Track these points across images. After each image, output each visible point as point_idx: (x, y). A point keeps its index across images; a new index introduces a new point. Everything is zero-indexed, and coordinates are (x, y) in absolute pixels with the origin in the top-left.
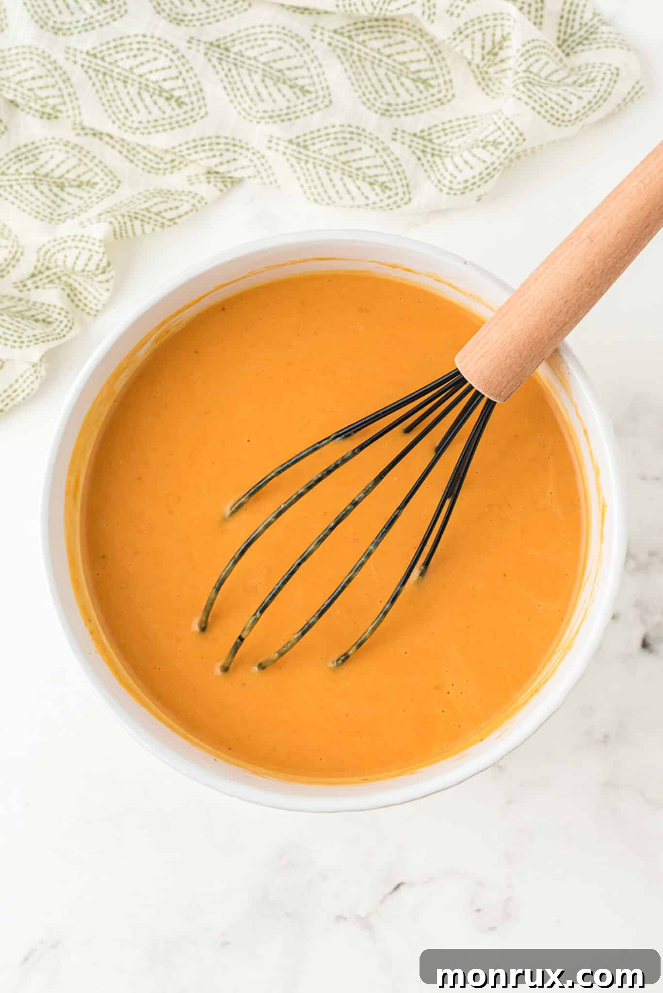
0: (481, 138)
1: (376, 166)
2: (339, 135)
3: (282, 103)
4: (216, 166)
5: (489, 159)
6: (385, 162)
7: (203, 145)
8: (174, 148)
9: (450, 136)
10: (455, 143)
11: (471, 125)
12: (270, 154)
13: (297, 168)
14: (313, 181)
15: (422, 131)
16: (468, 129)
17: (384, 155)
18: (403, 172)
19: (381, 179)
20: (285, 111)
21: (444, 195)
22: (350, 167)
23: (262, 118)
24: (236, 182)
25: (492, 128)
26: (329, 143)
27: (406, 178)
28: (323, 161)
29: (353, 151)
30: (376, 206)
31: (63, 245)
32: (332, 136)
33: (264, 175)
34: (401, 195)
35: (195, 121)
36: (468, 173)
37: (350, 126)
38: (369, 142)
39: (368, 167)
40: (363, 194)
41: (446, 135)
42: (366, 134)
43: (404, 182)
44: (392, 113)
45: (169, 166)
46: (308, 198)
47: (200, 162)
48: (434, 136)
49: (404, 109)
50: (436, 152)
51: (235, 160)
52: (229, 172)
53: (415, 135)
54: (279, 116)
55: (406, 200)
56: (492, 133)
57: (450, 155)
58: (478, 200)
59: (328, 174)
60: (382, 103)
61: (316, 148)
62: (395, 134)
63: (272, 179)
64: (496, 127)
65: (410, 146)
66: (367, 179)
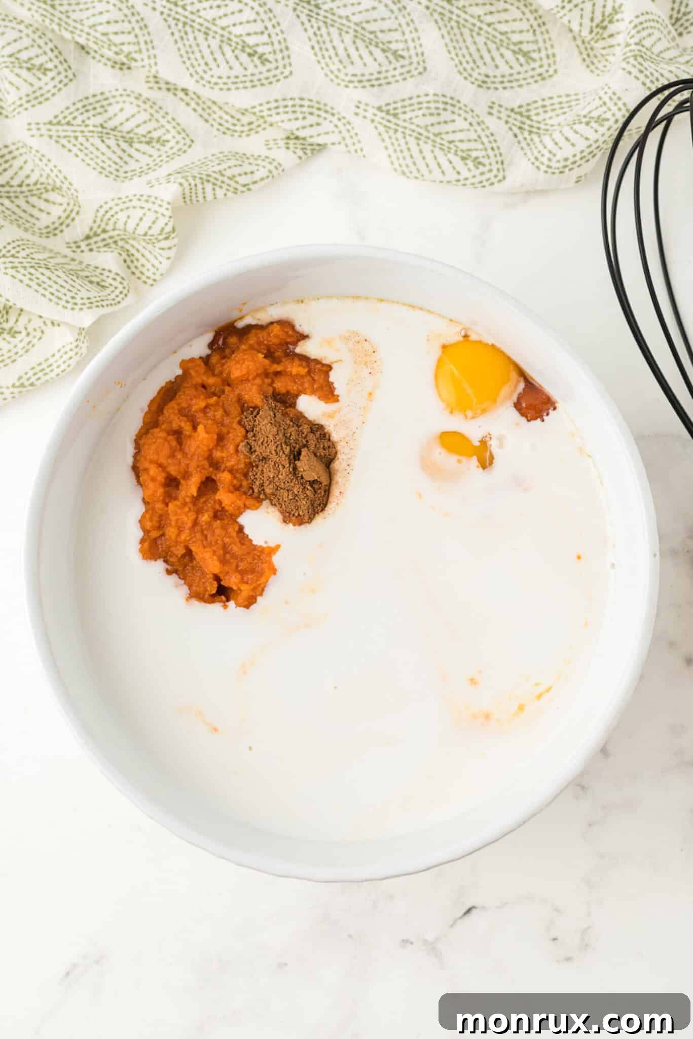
0: (584, 112)
1: (469, 141)
2: (432, 105)
3: (373, 67)
4: (298, 129)
5: (593, 136)
6: (479, 137)
7: (286, 106)
8: (254, 107)
9: (550, 114)
10: (555, 121)
11: (573, 103)
12: (357, 121)
13: (385, 136)
14: (402, 151)
15: (520, 107)
16: (570, 107)
17: (479, 129)
18: (498, 148)
19: (474, 154)
20: (376, 76)
21: (541, 173)
22: (442, 139)
23: (351, 82)
24: (320, 148)
25: (598, 102)
26: (421, 112)
27: (501, 155)
28: (413, 131)
29: (446, 122)
30: (468, 182)
31: (128, 204)
32: (425, 105)
33: (349, 141)
34: (495, 172)
35: (278, 81)
36: (568, 151)
37: (444, 96)
38: (464, 115)
39: (462, 141)
40: (454, 168)
41: (546, 112)
42: (461, 105)
43: (499, 159)
44: (489, 85)
45: (246, 128)
46: (395, 170)
47: (280, 124)
48: (533, 113)
49: (502, 82)
50: (535, 130)
51: (318, 124)
52: (311, 137)
53: (512, 110)
54: (369, 81)
55: (500, 176)
56: (597, 108)
57: (550, 132)
58: (577, 182)
59: (418, 145)
60: (479, 74)
61: (407, 116)
62: (491, 108)
63: (358, 146)
64: (601, 102)
65: (507, 122)
66: (460, 153)
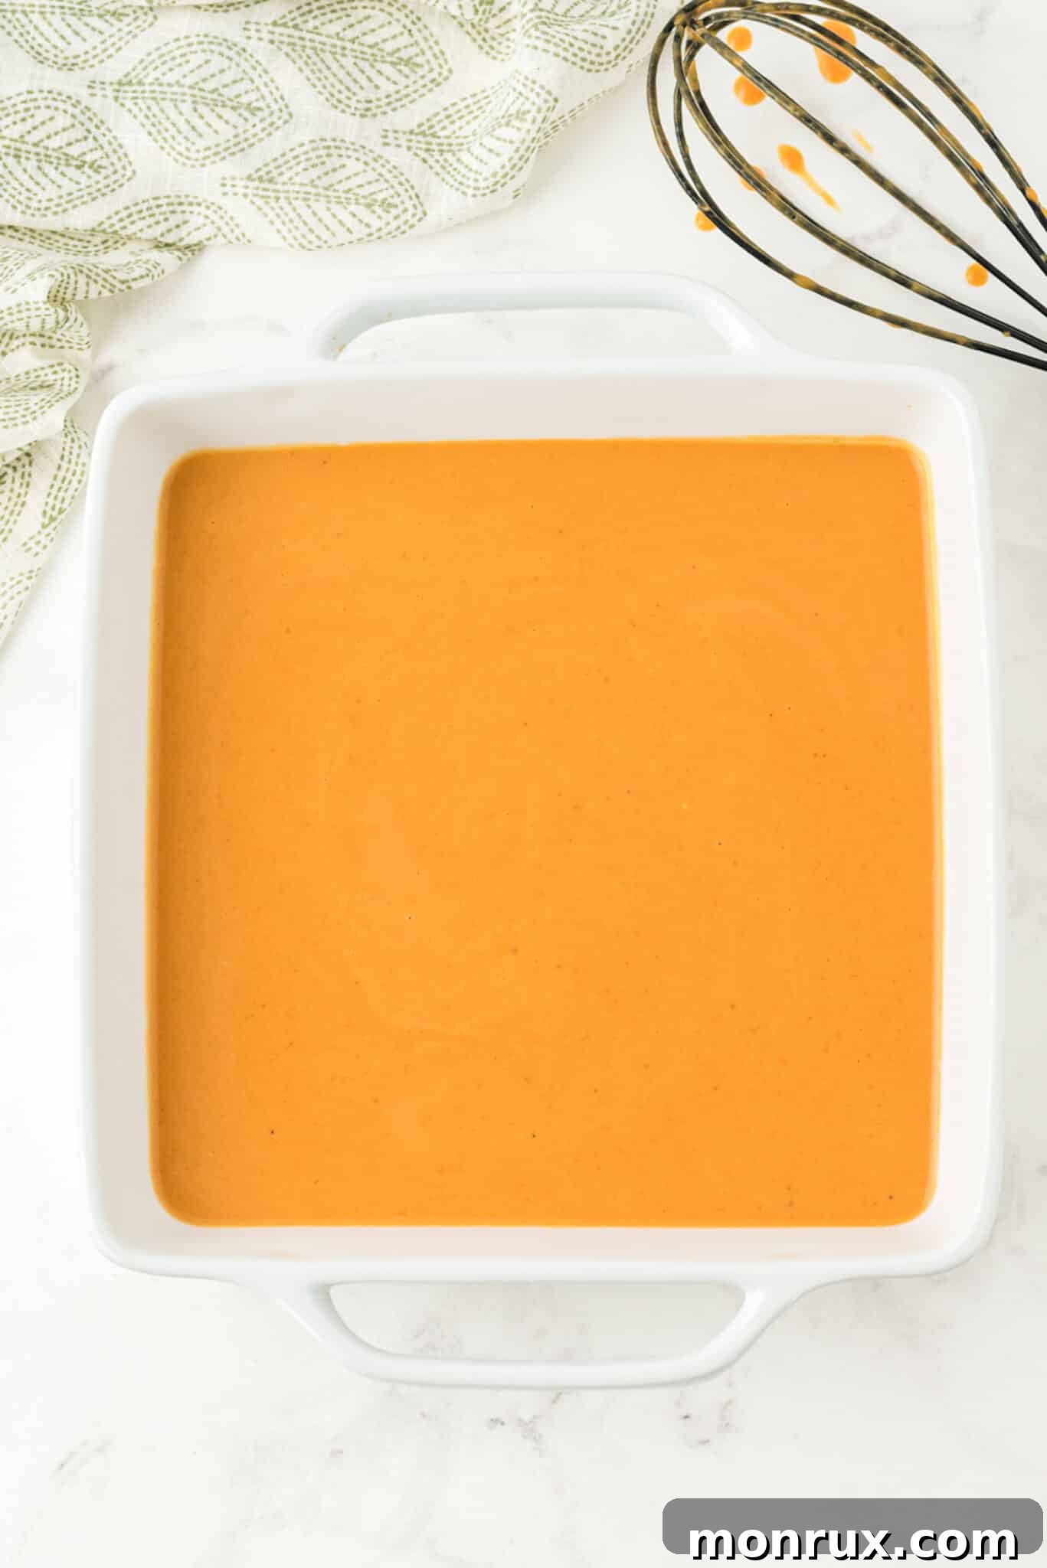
0: (500, 115)
1: (369, 183)
2: (312, 155)
3: (227, 132)
4: (162, 235)
5: (517, 136)
6: (381, 175)
7: (141, 211)
9: (458, 124)
10: (468, 130)
11: (483, 102)
12: (227, 203)
13: (266, 209)
14: (291, 221)
15: (419, 126)
16: (480, 108)
17: (377, 166)
18: (408, 181)
19: (380, 197)
20: (233, 141)
21: (470, 199)
22: (335, 190)
23: (205, 158)
24: (194, 249)
25: (513, 95)
26: (300, 168)
27: (412, 187)
28: (298, 192)
29: (334, 170)
30: (383, 233)
32: (302, 158)
33: (226, 229)
34: (411, 210)
35: (121, 185)
36: (495, 163)
37: (322, 140)
38: (354, 155)
39: (360, 186)
40: (361, 221)
41: (453, 122)
42: (348, 144)
43: (412, 193)
44: (374, 111)
46: (291, 246)
47: (139, 235)
48: (437, 128)
49: (389, 104)
50: (445, 148)
51: (185, 222)
52: (181, 240)
53: (411, 132)
54: (226, 149)
55: (420, 214)
56: (513, 103)
57: (465, 147)
58: (516, 196)
59: (309, 206)
60: (358, 101)
61: (285, 178)
62: (386, 137)
63: (237, 232)
64: (516, 95)
65: (409, 148)
66: (362, 201)
